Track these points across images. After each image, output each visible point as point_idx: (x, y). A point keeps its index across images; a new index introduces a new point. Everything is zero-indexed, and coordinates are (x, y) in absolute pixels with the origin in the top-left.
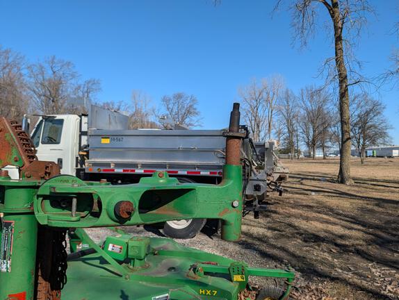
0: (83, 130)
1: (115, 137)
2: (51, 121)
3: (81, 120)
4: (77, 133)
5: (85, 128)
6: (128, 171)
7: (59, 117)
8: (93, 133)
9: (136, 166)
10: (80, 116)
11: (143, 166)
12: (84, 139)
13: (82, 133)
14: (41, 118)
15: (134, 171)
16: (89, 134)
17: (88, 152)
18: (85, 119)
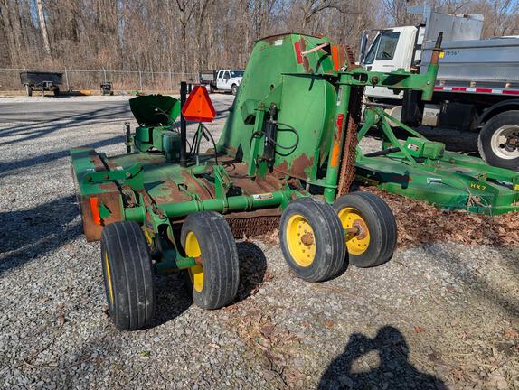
0: (418, 43)
1: (451, 50)
2: (388, 35)
3: (418, 32)
4: (412, 46)
5: (420, 42)
6: (457, 89)
7: (396, 30)
8: (427, 47)
9: (468, 83)
10: (418, 28)
11: (478, 84)
12: (418, 53)
13: (417, 47)
14: (378, 33)
15: (465, 89)
16: (422, 47)
17: (419, 68)
18: (422, 30)
